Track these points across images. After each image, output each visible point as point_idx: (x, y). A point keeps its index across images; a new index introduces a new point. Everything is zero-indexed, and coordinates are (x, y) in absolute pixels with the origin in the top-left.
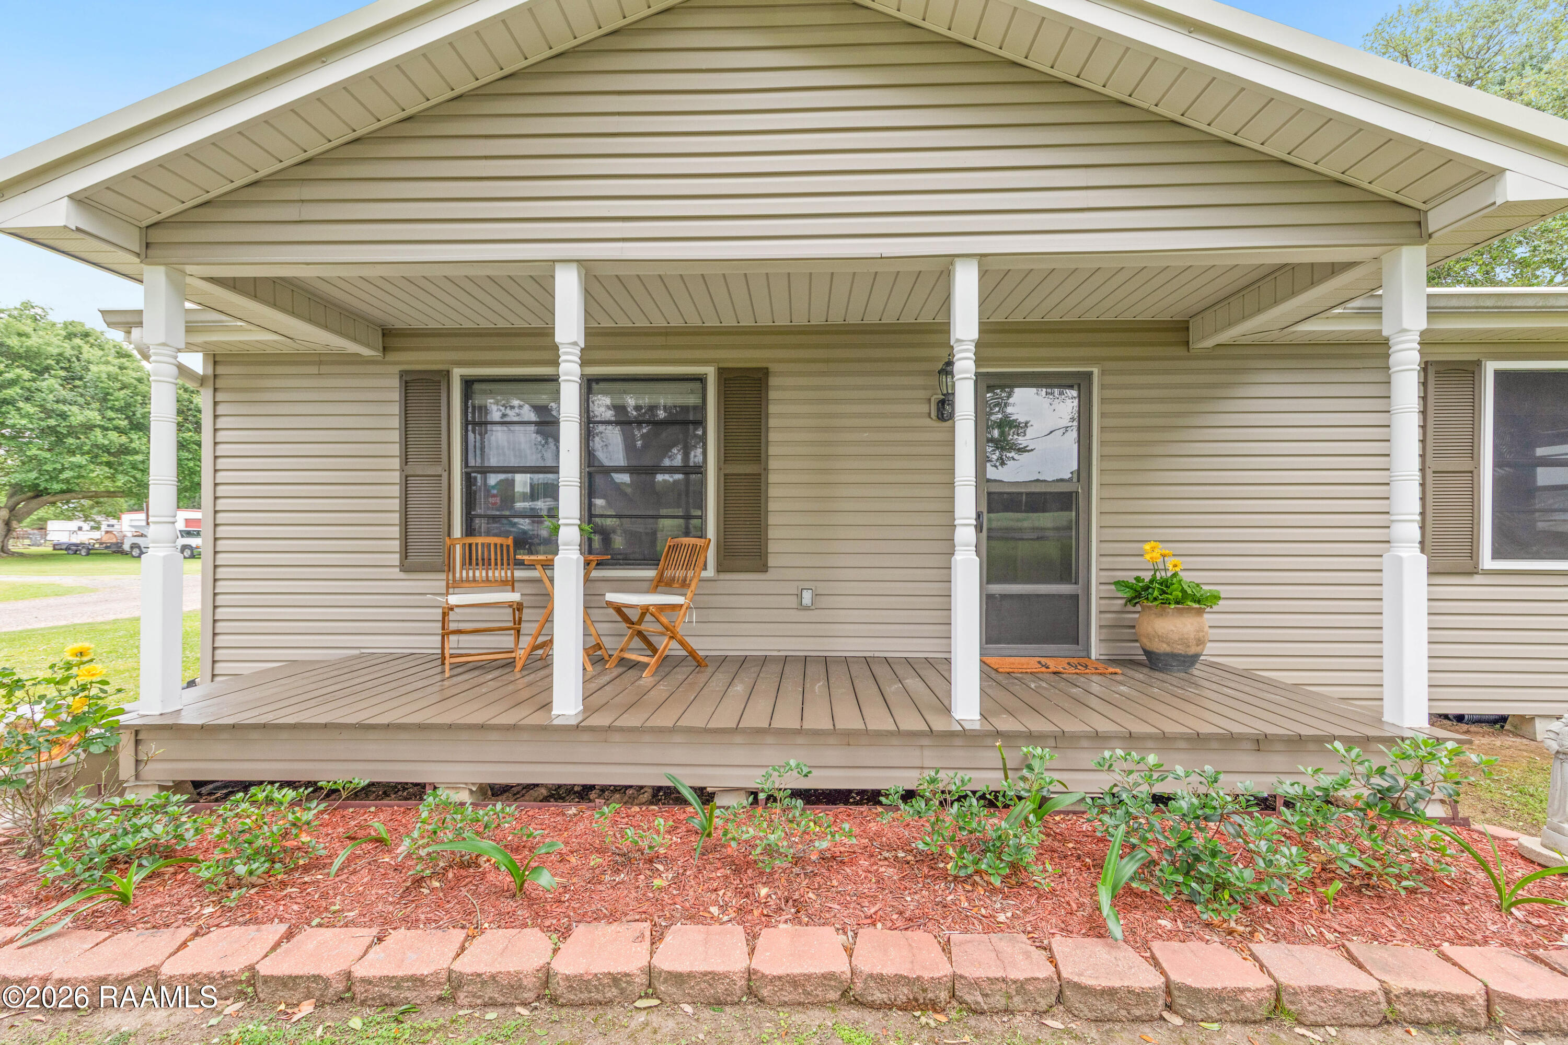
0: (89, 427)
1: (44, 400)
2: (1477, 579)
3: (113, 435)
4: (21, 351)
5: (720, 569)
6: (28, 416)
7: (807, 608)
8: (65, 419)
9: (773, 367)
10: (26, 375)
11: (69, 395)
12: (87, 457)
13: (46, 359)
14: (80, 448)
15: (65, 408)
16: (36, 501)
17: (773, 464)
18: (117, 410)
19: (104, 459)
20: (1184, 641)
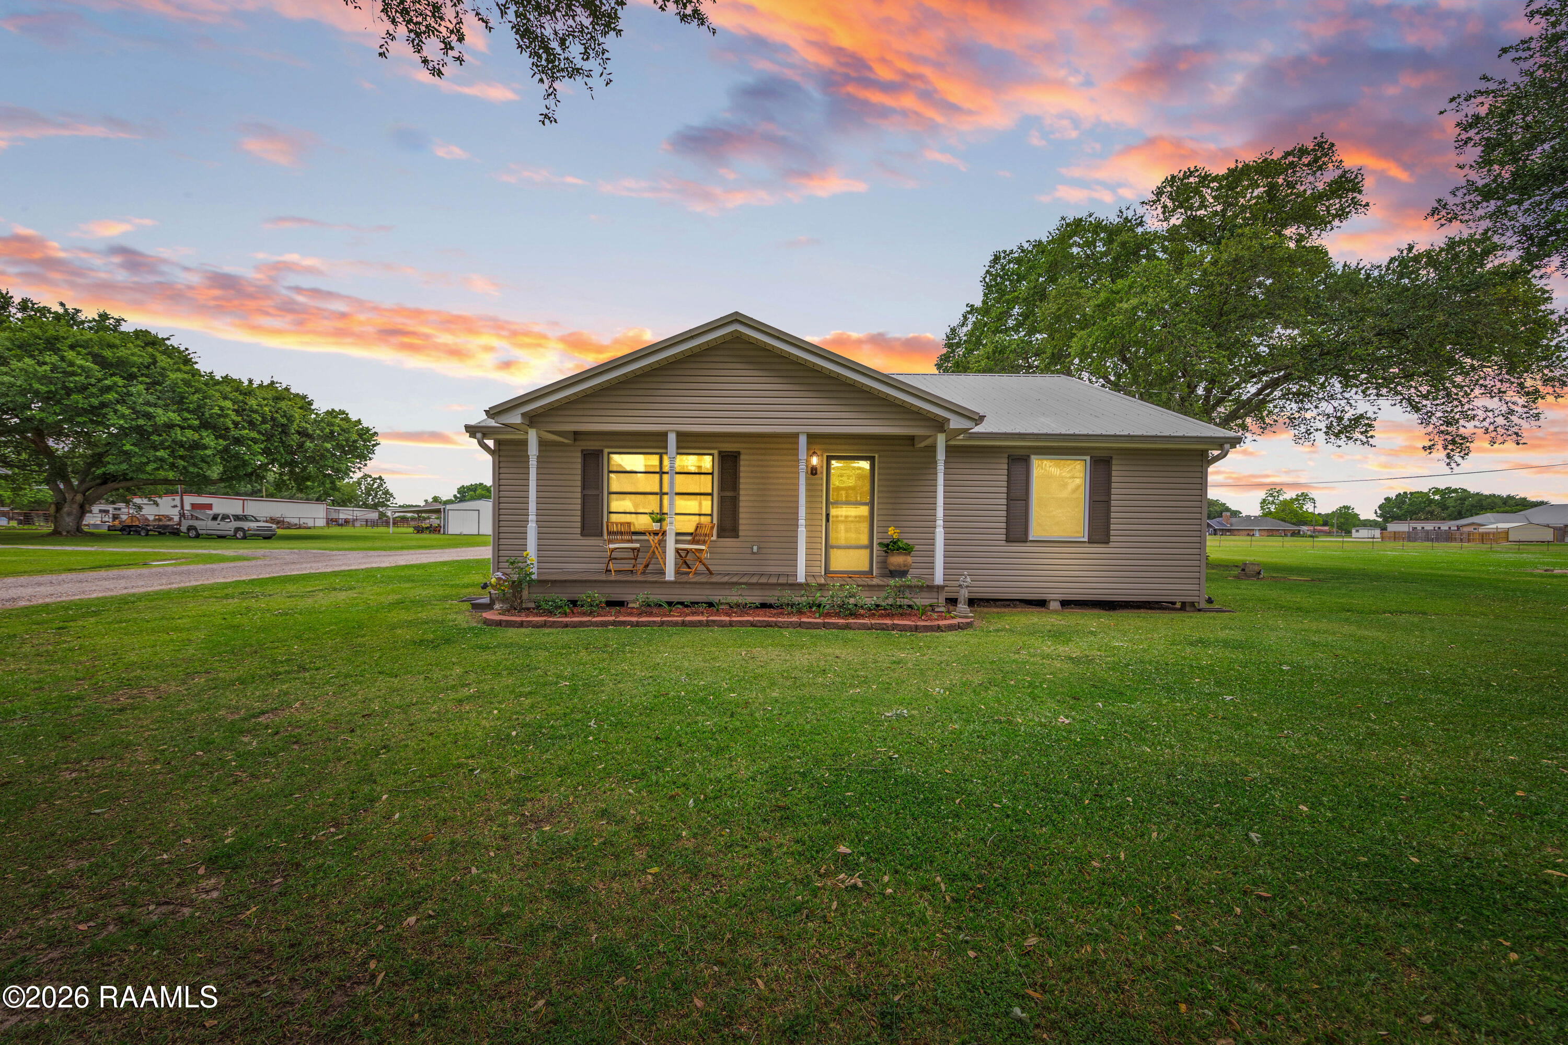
0: (170, 426)
1: (134, 403)
2: (1028, 544)
3: (189, 433)
4: (114, 361)
5: (719, 536)
6: (123, 416)
7: (754, 553)
8: (150, 419)
9: (742, 451)
10: (121, 382)
11: (151, 399)
12: (167, 451)
13: (131, 367)
14: (162, 443)
15: (151, 410)
16: (103, 487)
17: (741, 492)
18: (192, 411)
19: (181, 453)
20: (899, 565)
